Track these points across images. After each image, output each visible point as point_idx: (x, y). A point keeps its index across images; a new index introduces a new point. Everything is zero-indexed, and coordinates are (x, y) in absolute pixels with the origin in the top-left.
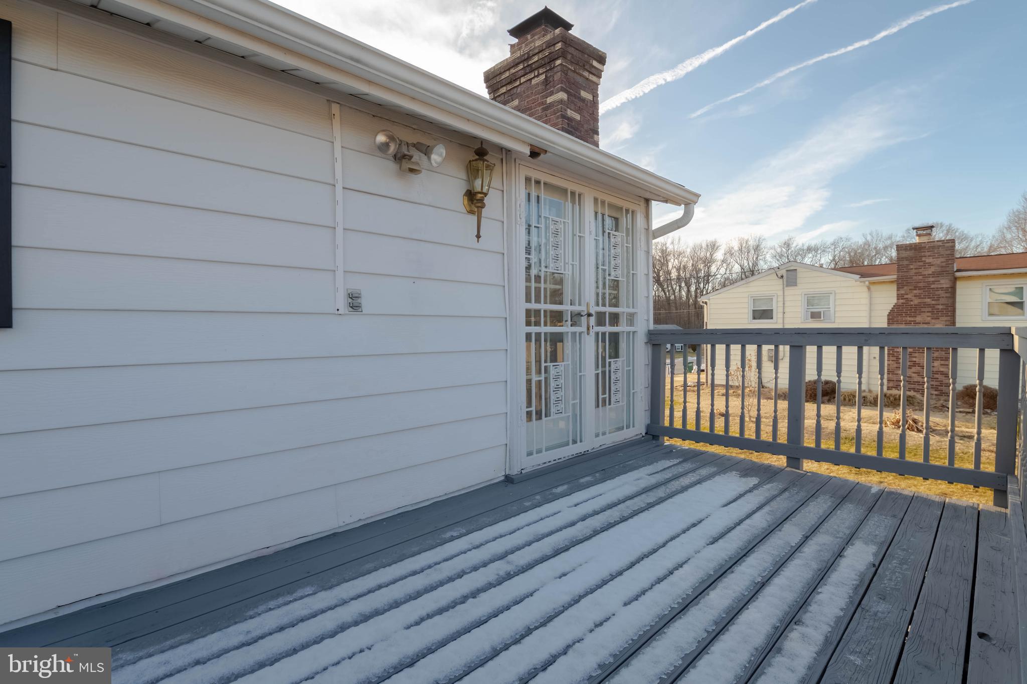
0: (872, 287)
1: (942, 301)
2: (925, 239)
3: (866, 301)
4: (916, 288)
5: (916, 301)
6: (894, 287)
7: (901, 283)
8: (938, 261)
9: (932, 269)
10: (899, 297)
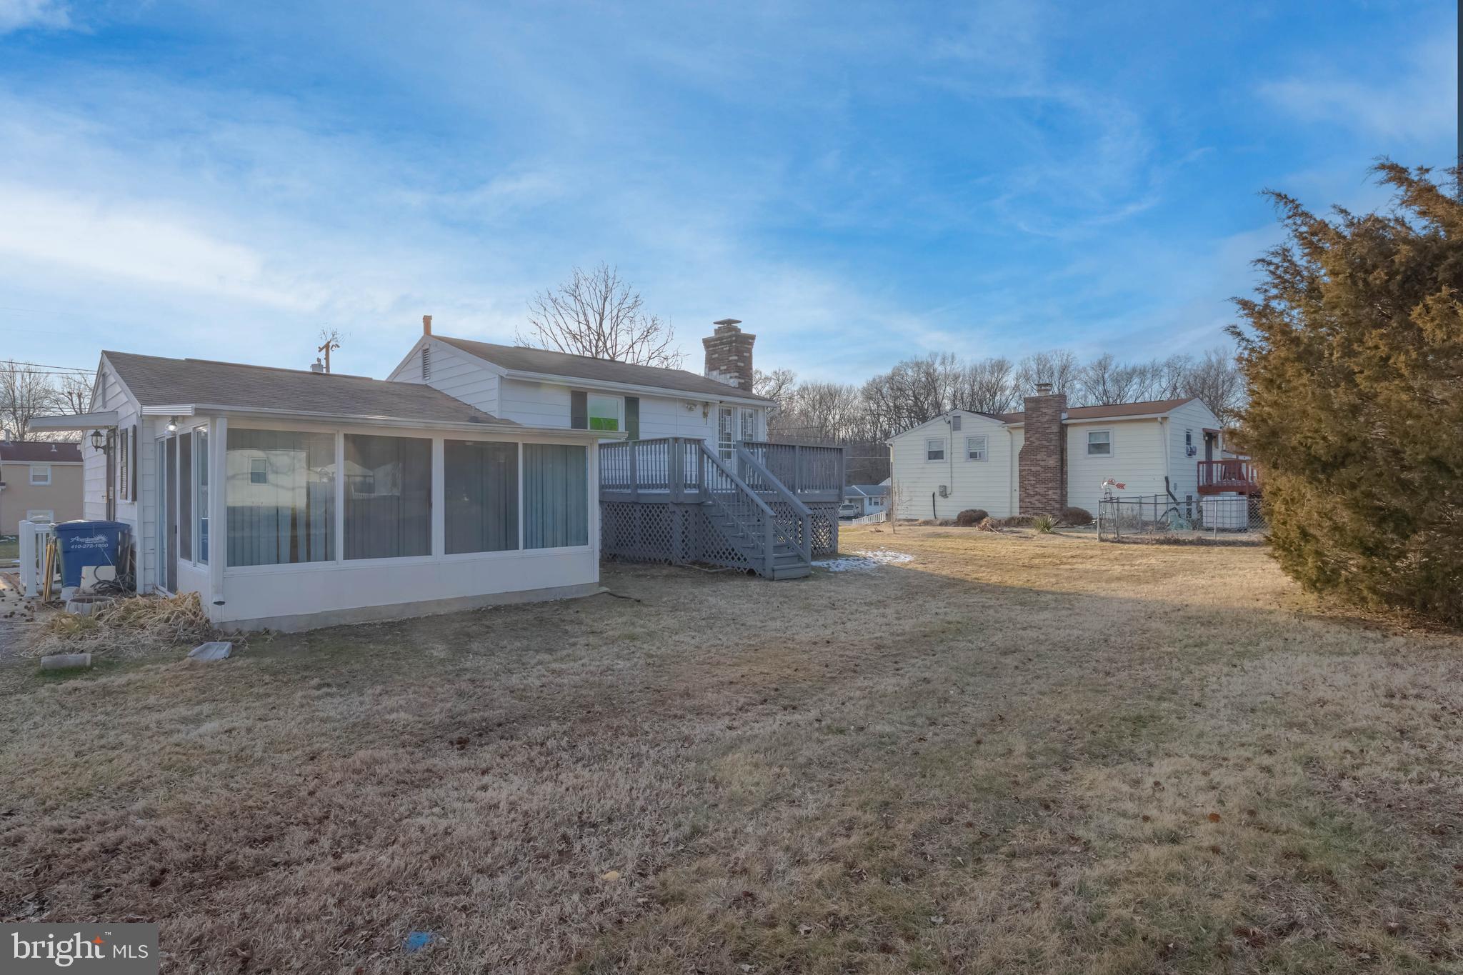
0: (1013, 432)
1: (1053, 443)
2: (1043, 394)
3: (1009, 443)
4: (1037, 432)
5: (1037, 443)
6: (1023, 431)
7: (1028, 429)
8: (1050, 412)
9: (1047, 418)
10: (1026, 439)
